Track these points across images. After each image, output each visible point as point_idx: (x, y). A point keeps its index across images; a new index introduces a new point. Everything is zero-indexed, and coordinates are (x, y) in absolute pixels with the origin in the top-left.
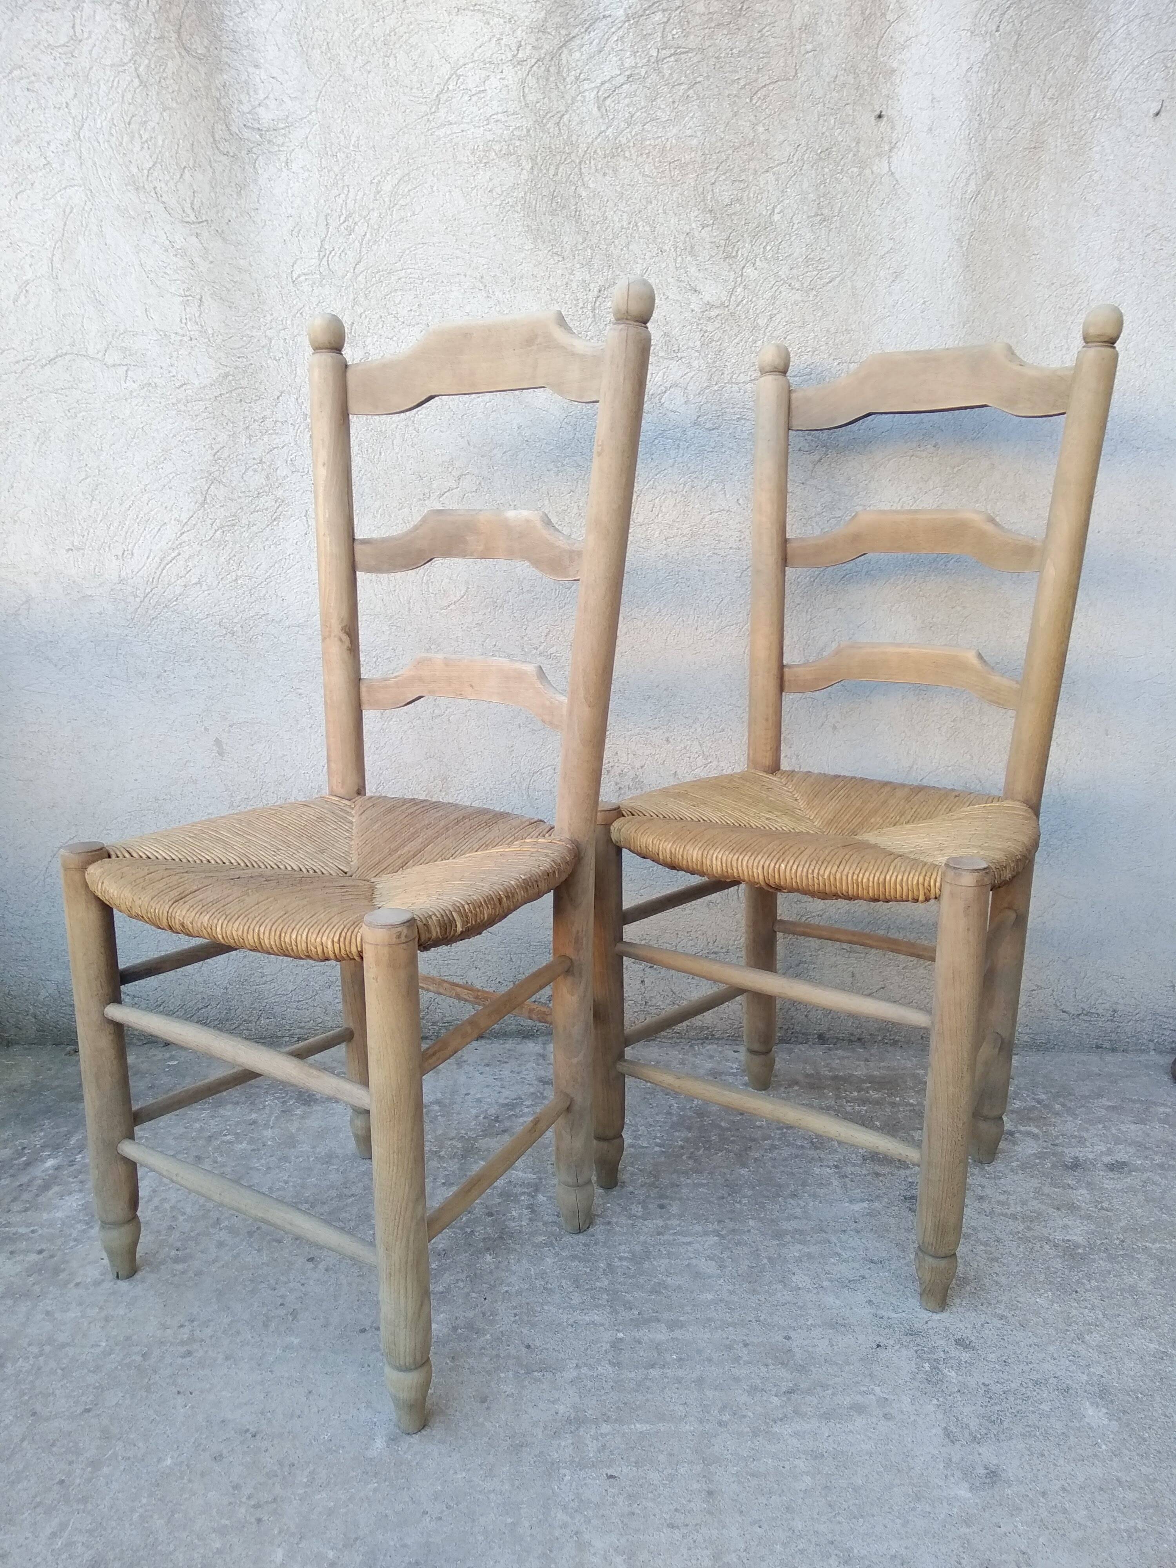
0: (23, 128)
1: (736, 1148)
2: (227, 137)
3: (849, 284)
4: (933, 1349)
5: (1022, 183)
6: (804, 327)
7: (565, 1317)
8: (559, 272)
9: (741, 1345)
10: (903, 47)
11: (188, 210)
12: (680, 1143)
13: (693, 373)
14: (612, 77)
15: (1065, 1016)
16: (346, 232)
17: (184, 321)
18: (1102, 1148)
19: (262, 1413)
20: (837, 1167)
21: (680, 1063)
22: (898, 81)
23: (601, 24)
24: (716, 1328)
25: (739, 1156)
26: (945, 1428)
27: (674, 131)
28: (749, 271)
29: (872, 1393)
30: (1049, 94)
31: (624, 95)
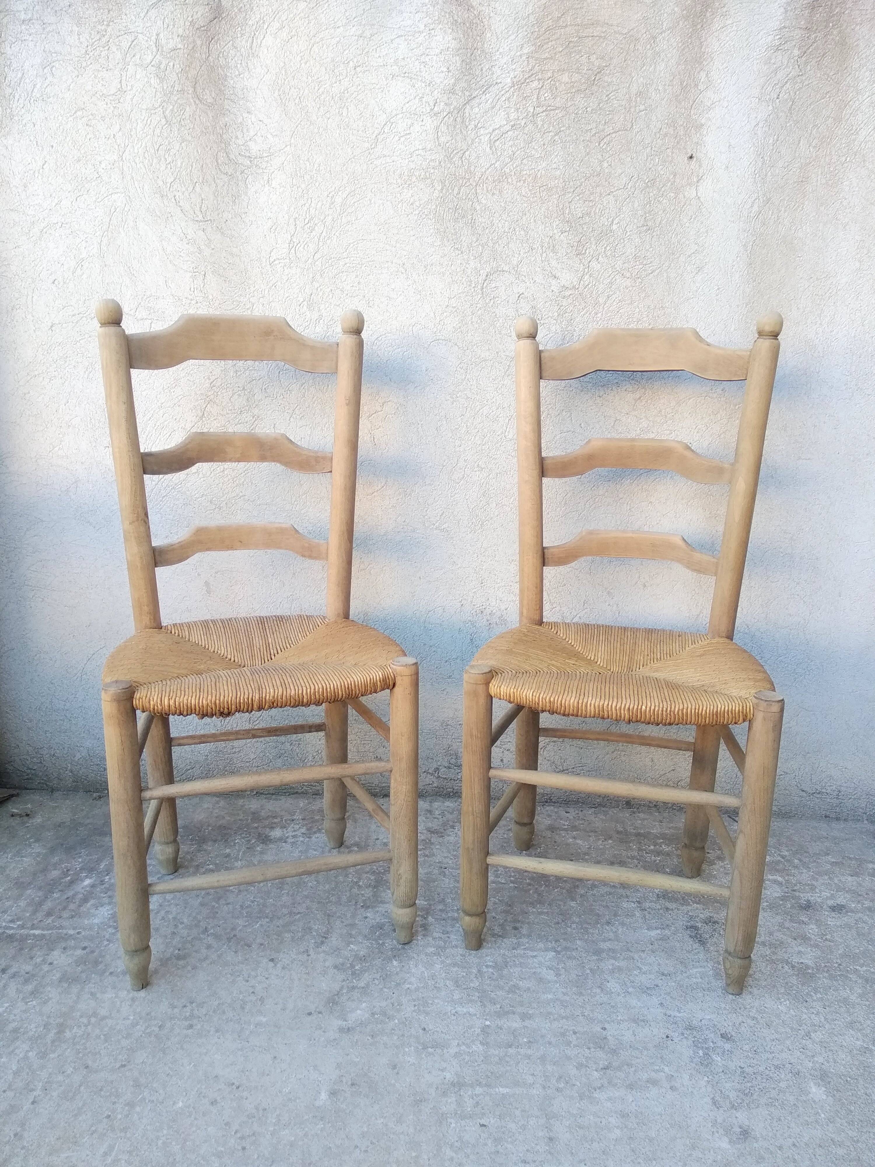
0: (82, 152)
2: (227, 162)
3: (665, 275)
4: (706, 1041)
5: (792, 206)
6: (631, 303)
7: (449, 1008)
8: (459, 262)
9: (571, 1032)
10: (709, 109)
11: (199, 213)
12: (528, 881)
14: (501, 126)
15: (804, 794)
16: (309, 231)
17: (192, 290)
18: (826, 894)
19: (243, 1071)
20: (639, 902)
22: (705, 133)
23: (494, 89)
24: (554, 1020)
25: (569, 891)
26: (713, 1099)
27: (544, 165)
28: (594, 264)
29: (662, 1071)
30: (814, 144)
31: (509, 139)
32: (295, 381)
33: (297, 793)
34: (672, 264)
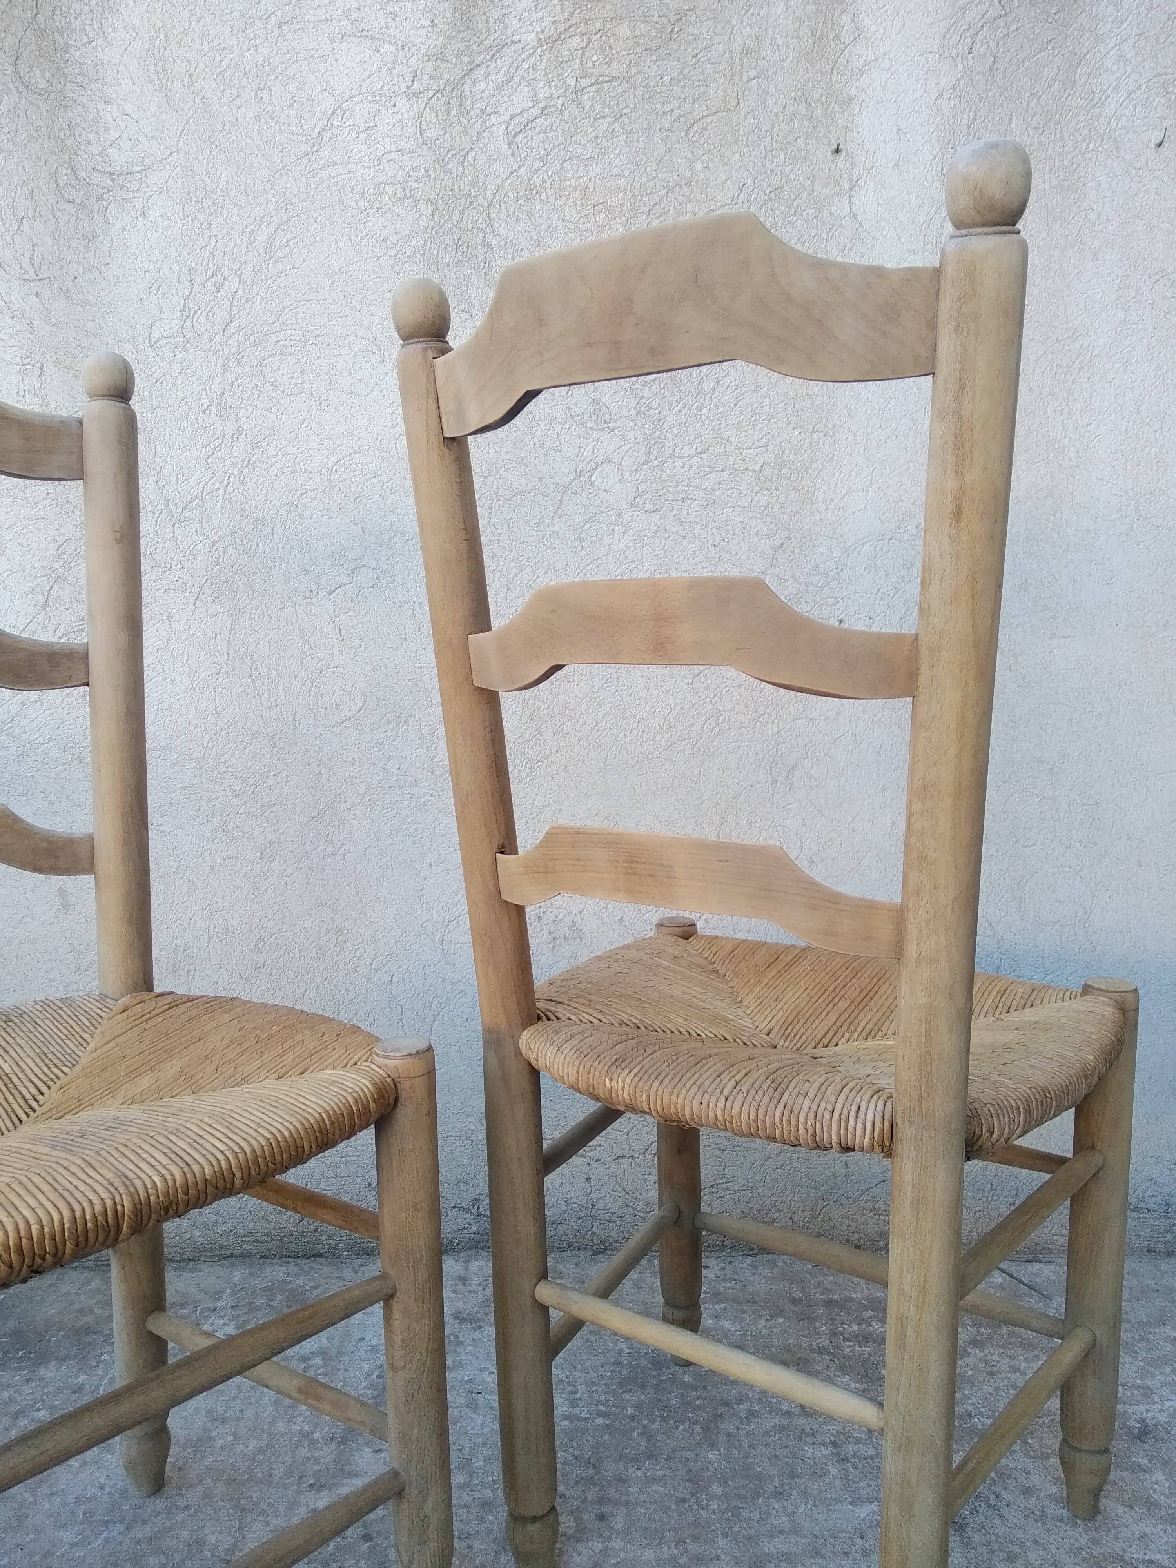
1: (703, 1416)
2: (73, 183)
10: (861, 72)
11: (28, 267)
13: (629, 446)
14: (524, 110)
16: (214, 289)
17: (22, 393)
22: (857, 111)
23: (510, 51)
27: (598, 170)
30: (1034, 123)
31: (538, 130)
32: (201, 538)
33: (232, 1256)
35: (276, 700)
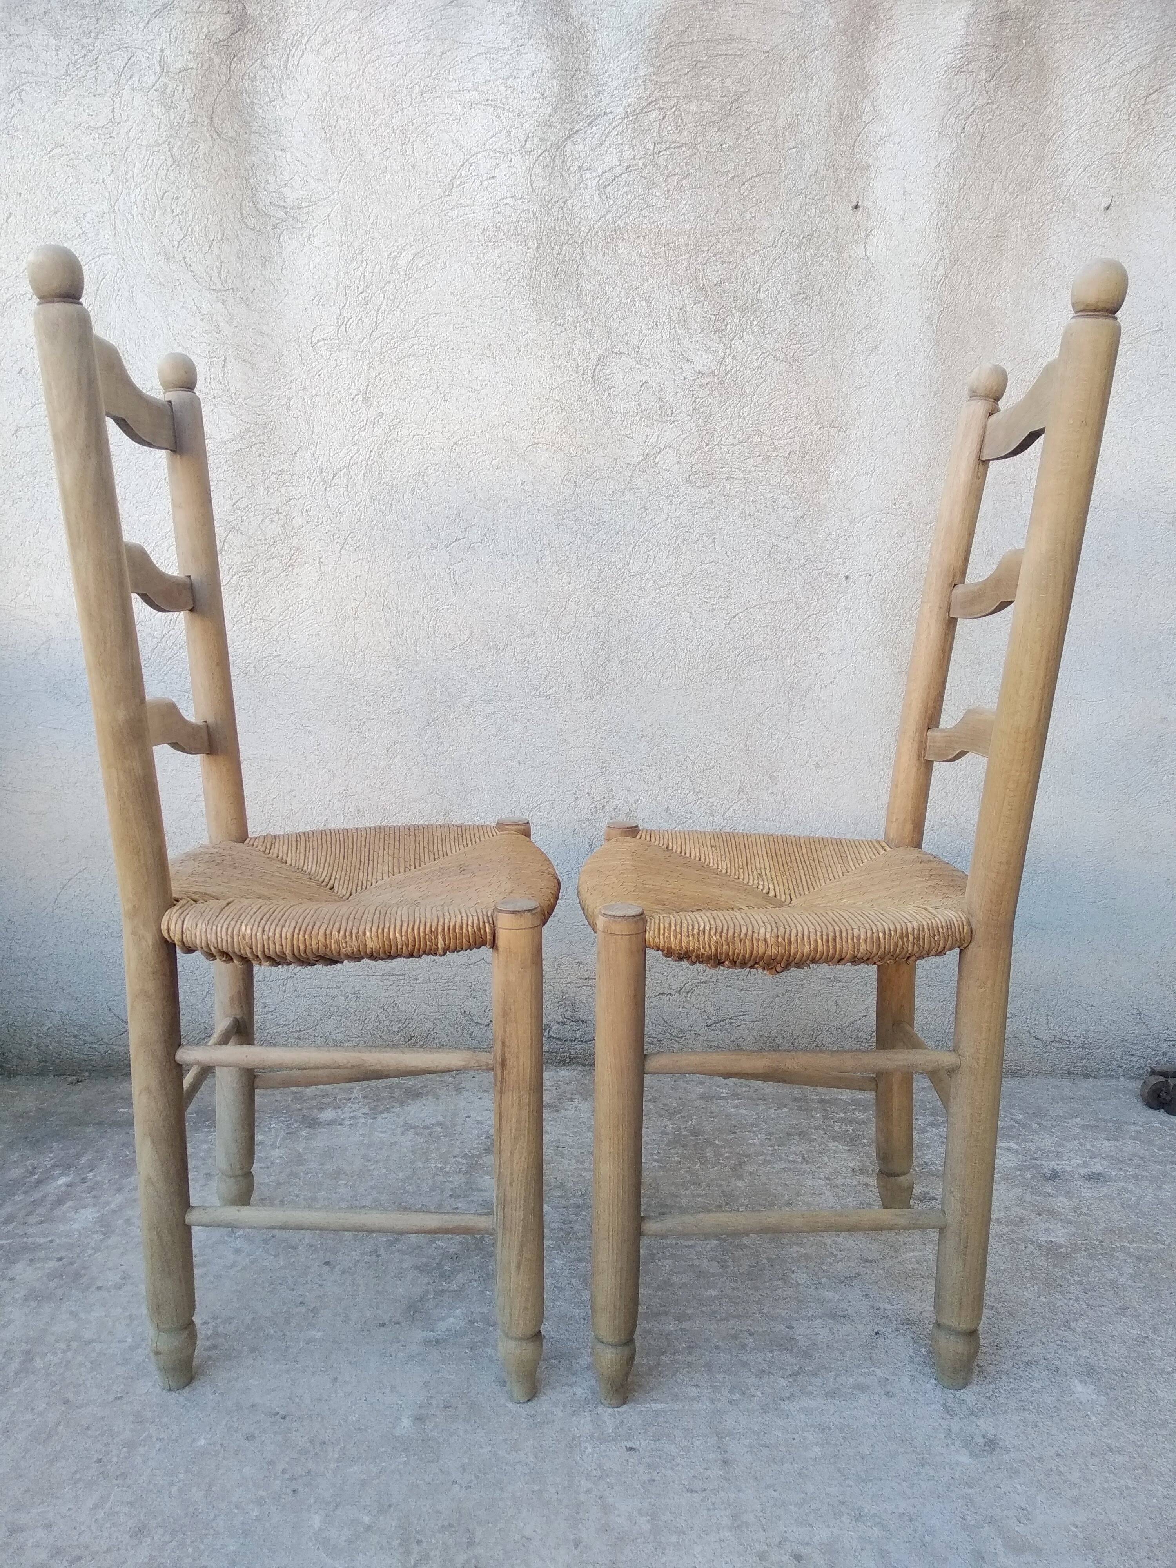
0: (61, 201)
1: (731, 1163)
2: (254, 214)
3: (829, 356)
5: (986, 268)
7: (577, 1311)
8: (562, 341)
9: (746, 1334)
10: (877, 145)
11: (216, 280)
13: (686, 435)
14: (612, 168)
15: (1039, 1043)
16: (364, 302)
17: (208, 380)
18: (1078, 1161)
19: (290, 1398)
20: (828, 1179)
21: (672, 1089)
22: (872, 175)
23: (602, 120)
24: (722, 1320)
25: (734, 1169)
27: (669, 217)
28: (737, 343)
29: (873, 1373)
30: (1010, 189)
31: (623, 183)
32: (347, 500)
34: (838, 343)
35: (403, 630)
